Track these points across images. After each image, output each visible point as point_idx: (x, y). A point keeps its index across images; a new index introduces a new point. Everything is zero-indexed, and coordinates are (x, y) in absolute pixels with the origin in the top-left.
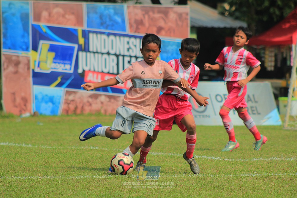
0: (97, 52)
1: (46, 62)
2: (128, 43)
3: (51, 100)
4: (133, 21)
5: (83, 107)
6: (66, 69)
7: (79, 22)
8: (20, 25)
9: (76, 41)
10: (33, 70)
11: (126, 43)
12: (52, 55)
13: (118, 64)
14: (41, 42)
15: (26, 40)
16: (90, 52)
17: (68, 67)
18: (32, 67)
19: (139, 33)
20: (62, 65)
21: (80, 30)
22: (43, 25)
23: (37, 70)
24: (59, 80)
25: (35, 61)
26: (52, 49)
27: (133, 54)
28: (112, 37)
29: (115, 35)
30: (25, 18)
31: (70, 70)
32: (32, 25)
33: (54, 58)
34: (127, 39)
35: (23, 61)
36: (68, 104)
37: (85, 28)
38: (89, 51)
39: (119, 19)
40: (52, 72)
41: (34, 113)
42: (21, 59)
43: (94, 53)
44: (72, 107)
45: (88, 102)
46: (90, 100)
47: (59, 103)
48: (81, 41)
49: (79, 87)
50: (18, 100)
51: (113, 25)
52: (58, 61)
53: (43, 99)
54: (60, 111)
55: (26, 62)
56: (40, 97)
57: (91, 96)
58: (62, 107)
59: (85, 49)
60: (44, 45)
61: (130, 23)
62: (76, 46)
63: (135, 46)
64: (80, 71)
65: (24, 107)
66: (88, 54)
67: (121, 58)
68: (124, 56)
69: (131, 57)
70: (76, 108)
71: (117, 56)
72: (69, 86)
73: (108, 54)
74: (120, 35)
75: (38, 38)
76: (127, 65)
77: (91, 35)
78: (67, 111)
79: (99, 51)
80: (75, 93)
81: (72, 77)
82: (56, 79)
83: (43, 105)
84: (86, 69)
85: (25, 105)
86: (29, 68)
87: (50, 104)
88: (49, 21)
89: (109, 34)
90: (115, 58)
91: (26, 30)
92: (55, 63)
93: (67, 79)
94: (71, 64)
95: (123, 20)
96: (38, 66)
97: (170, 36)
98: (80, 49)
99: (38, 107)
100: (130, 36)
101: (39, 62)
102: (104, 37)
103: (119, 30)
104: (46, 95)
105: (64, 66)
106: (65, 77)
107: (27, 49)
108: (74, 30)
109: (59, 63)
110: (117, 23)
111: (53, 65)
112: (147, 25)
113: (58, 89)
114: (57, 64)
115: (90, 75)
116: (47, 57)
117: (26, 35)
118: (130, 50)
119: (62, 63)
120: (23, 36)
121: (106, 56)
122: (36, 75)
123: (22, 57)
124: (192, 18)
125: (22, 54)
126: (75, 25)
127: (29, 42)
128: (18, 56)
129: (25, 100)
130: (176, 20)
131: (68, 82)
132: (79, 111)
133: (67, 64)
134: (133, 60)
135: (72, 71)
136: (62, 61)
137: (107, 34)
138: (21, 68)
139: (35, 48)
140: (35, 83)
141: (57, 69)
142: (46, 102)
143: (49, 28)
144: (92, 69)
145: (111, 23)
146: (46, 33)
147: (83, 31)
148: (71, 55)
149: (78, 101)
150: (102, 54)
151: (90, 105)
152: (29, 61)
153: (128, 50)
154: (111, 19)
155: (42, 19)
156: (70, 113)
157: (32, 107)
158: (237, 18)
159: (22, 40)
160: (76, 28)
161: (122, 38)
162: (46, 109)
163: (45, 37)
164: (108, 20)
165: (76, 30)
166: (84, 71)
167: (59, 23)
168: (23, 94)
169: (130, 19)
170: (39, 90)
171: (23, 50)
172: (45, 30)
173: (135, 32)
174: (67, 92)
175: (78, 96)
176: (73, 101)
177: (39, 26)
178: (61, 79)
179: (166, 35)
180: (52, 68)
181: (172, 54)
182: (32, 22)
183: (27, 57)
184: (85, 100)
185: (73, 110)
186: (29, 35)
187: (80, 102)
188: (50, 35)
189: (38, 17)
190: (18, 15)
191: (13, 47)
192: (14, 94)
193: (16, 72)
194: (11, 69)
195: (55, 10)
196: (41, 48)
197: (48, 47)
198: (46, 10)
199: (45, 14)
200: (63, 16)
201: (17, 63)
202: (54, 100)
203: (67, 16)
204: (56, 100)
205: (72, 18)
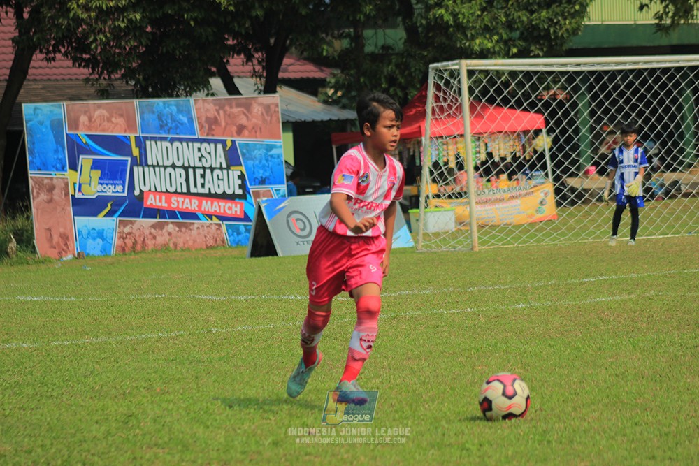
0: (158, 166)
1: (89, 184)
2: (199, 150)
3: (100, 235)
4: (204, 119)
5: (144, 241)
6: (117, 192)
7: (131, 126)
8: (51, 137)
9: (130, 153)
10: (73, 196)
11: (196, 150)
12: (97, 173)
13: (187, 180)
14: (81, 158)
16: (149, 166)
17: (119, 188)
18: (71, 192)
19: (213, 135)
20: (112, 187)
21: (132, 137)
23: (78, 196)
25: (75, 184)
26: (96, 165)
27: (207, 165)
28: (177, 144)
29: (181, 140)
31: (124, 192)
32: (68, 136)
33: (100, 178)
34: (197, 145)
35: (59, 184)
36: (123, 239)
37: (139, 133)
38: (147, 165)
39: (185, 119)
41: (79, 254)
42: (55, 181)
43: (154, 167)
44: (129, 242)
45: (151, 234)
46: (153, 231)
47: (111, 238)
48: (136, 152)
49: (138, 216)
50: (56, 238)
51: (177, 127)
52: (106, 181)
53: (89, 234)
55: (63, 185)
56: (85, 232)
57: (154, 226)
59: (142, 161)
60: (85, 161)
61: (199, 123)
62: (129, 159)
63: (210, 153)
64: (137, 192)
65: (64, 247)
66: (146, 169)
67: (191, 171)
68: (194, 168)
69: (204, 168)
70: (135, 243)
71: (186, 169)
72: (122, 215)
73: (174, 166)
74: (188, 140)
75: (76, 153)
76: (200, 181)
77: (148, 143)
78: (123, 249)
79: (161, 164)
80: (132, 223)
81: (127, 202)
82: (107, 206)
83: (90, 242)
84: (145, 189)
85: (66, 244)
86: (67, 194)
87: (99, 240)
88: (89, 128)
89: (172, 141)
90: (183, 172)
91: (59, 141)
92: (102, 184)
93: (120, 205)
94: (123, 185)
95: (191, 120)
96: (80, 190)
97: (256, 137)
98: (135, 162)
100: (201, 141)
101: (80, 185)
102: (166, 144)
103: (185, 134)
104: (94, 229)
105: (115, 188)
106: (117, 202)
107: (63, 169)
109: (107, 184)
110: (182, 124)
111: (100, 188)
112: (223, 124)
113: (108, 219)
114: (105, 186)
115: (151, 196)
116: (91, 177)
117: (60, 149)
118: (203, 160)
119: (112, 184)
120: (56, 151)
121: (170, 170)
122: (76, 202)
123: (57, 179)
124: (282, 110)
126: (125, 131)
127: (65, 157)
128: (52, 179)
129: (65, 238)
130: (262, 114)
131: (121, 210)
132: (139, 247)
133: (118, 184)
134: (208, 172)
135: (125, 194)
136: (111, 181)
137: (169, 139)
138: (57, 194)
139: (74, 166)
140: (75, 214)
141: (106, 192)
142: (94, 239)
144: (153, 189)
145: (174, 125)
146: (87, 144)
147: (137, 138)
148: (124, 172)
149: (137, 234)
150: (165, 167)
151: (154, 238)
152: (67, 184)
153: (200, 160)
154: (173, 119)
155: (80, 127)
156: (127, 250)
157: (76, 245)
158: (344, 107)
159: (55, 157)
161: (190, 144)
162: (94, 247)
163: (86, 150)
164: (169, 121)
165: (127, 138)
166: (141, 192)
167: (103, 131)
168: (62, 230)
169: (198, 118)
170: (83, 222)
171: (57, 169)
172: (85, 140)
173: (208, 135)
174: (121, 223)
175: (136, 226)
176: (130, 233)
177: (77, 136)
178: (111, 205)
179: (249, 137)
180: (98, 192)
181: (260, 162)
182: (66, 130)
183: (63, 179)
184: (147, 232)
185: (130, 247)
186: (64, 148)
187: (140, 236)
188: (92, 147)
189: (74, 124)
190: (48, 123)
191: (44, 166)
192: (49, 230)
193: (50, 201)
194: (43, 196)
195: (97, 113)
196: (82, 166)
197: (90, 163)
198: (85, 113)
199: (83, 119)
200: (109, 120)
201: (51, 189)
202: (104, 235)
203: (113, 119)
204: (107, 234)
205: (121, 121)
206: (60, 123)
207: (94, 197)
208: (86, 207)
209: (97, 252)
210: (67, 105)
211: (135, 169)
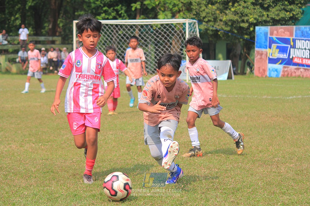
0: (300, 48)
1: (275, 53)
3: (276, 70)
5: (291, 74)
7: (291, 35)
8: (264, 38)
9: (290, 44)
10: (269, 57)
12: (278, 50)
14: (273, 45)
15: (266, 44)
17: (285, 55)
18: (268, 55)
20: (282, 55)
21: (291, 38)
22: (274, 37)
23: (271, 57)
24: (280, 61)
25: (270, 53)
26: (278, 47)
29: (309, 40)
30: (266, 34)
31: (286, 56)
32: (269, 37)
33: (279, 52)
35: (265, 53)
36: (284, 72)
37: (294, 37)
40: (277, 58)
42: (263, 52)
43: (298, 49)
44: (286, 73)
45: (294, 71)
47: (280, 72)
48: (292, 43)
49: (290, 64)
50: (261, 70)
52: (281, 53)
53: (272, 70)
54: (280, 76)
55: (266, 53)
56: (271, 69)
57: (296, 69)
58: (281, 74)
59: (294, 47)
60: (274, 46)
62: (289, 46)
64: (291, 57)
65: (264, 74)
66: (295, 49)
70: (288, 74)
72: (285, 64)
75: (271, 43)
77: (297, 41)
78: (283, 75)
80: (288, 67)
81: (287, 60)
82: (279, 61)
83: (272, 73)
84: (294, 56)
85: (264, 73)
86: (267, 56)
87: (276, 72)
88: (277, 35)
89: (306, 40)
90: (308, 51)
91: (266, 39)
93: (284, 61)
94: (287, 54)
96: (271, 55)
98: (291, 47)
99: (270, 74)
102: (303, 41)
104: (274, 68)
106: (283, 60)
108: (289, 39)
111: (278, 55)
113: (280, 65)
114: (280, 54)
115: (296, 59)
116: (275, 51)
117: (266, 42)
120: (265, 42)
121: (304, 50)
122: (270, 59)
123: (264, 51)
125: (264, 50)
126: (289, 36)
128: (262, 51)
129: (264, 71)
131: (285, 62)
132: (289, 75)
135: (287, 58)
136: (282, 53)
138: (263, 56)
139: (270, 47)
140: (269, 63)
141: (280, 57)
142: (274, 71)
143: (277, 38)
144: (297, 56)
145: (307, 35)
146: (275, 40)
147: (293, 39)
148: (287, 50)
149: (289, 71)
150: (302, 49)
151: (295, 73)
152: (267, 53)
154: (307, 33)
155: (274, 34)
156: (285, 76)
157: (267, 73)
159: (264, 44)
160: (290, 38)
162: (274, 74)
163: (275, 42)
165: (290, 39)
167: (282, 36)
168: (263, 68)
170: (271, 66)
171: (265, 48)
172: (275, 39)
174: (284, 67)
175: (289, 69)
176: (287, 71)
177: (272, 38)
180: (277, 56)
182: (269, 36)
183: (266, 52)
185: (286, 75)
186: (267, 41)
187: (290, 72)
188: (277, 41)
189: (272, 34)
190: (263, 33)
191: (260, 47)
192: (259, 68)
193: (261, 58)
194: (259, 57)
195: (280, 30)
196: (273, 48)
197: (276, 47)
198: (276, 30)
199: (275, 32)
200: (284, 33)
201: (262, 54)
202: (278, 71)
203: (286, 33)
204: (278, 70)
205: (288, 33)
206: (267, 33)
207: (276, 58)
208: (273, 61)
209: (274, 76)
210: (270, 28)
211: (291, 49)
